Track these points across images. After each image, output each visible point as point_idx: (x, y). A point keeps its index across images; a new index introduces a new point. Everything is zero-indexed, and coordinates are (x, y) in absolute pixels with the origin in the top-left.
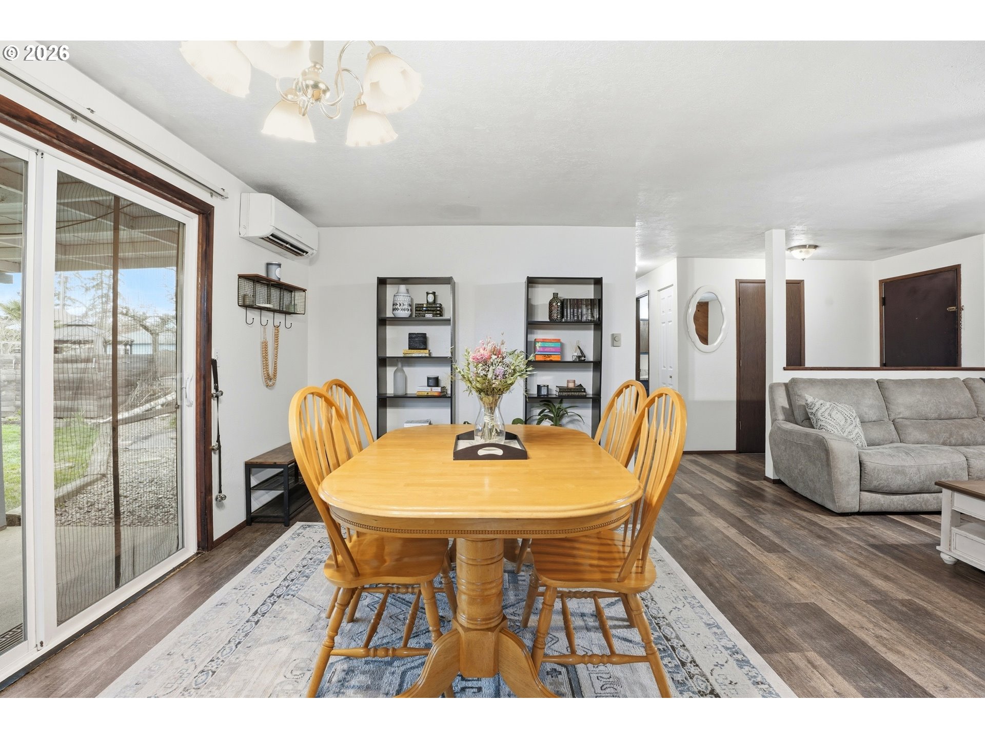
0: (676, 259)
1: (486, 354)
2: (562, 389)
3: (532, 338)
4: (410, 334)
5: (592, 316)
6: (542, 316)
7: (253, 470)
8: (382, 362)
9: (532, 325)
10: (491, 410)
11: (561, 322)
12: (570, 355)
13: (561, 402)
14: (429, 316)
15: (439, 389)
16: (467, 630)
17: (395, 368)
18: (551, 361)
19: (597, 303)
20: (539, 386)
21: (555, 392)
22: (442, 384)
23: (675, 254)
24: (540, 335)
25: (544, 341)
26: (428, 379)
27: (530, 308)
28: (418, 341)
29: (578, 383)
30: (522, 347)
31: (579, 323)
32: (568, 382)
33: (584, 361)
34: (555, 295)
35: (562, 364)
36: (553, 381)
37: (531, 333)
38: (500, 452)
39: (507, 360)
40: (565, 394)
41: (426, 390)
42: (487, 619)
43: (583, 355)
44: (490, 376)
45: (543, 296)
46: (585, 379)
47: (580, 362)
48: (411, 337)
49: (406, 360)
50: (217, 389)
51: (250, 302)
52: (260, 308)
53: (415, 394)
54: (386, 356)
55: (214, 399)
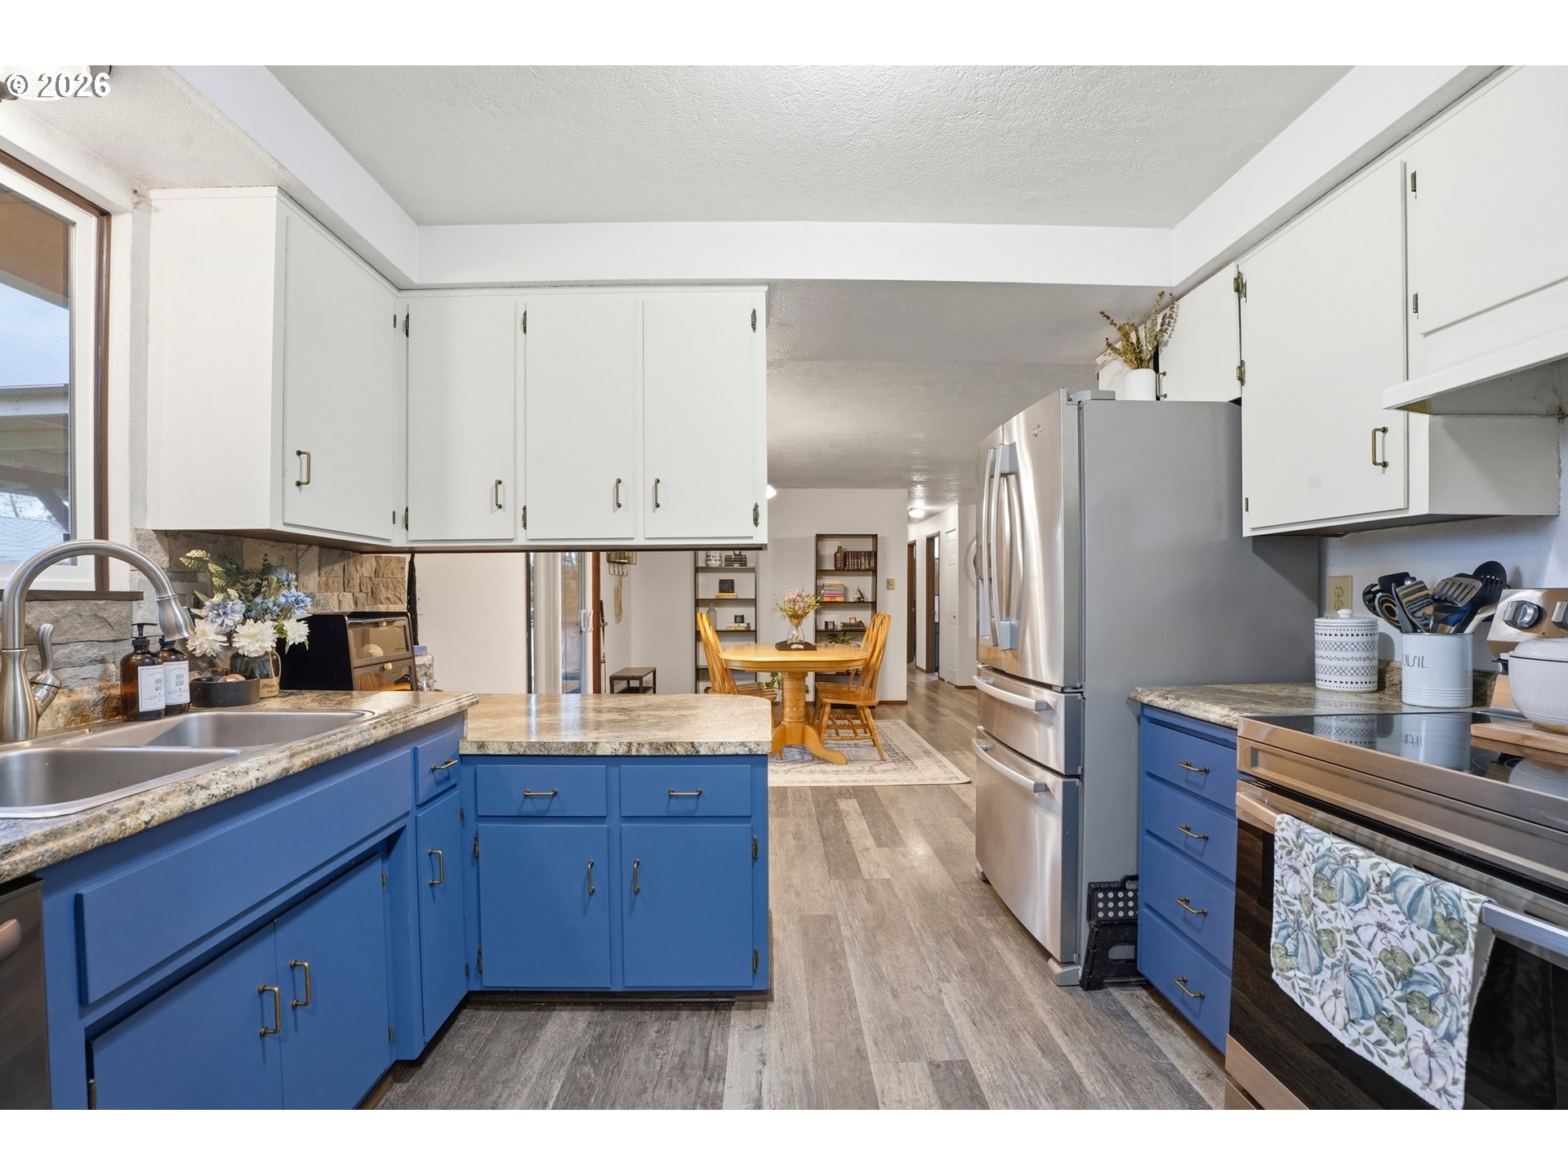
0: (957, 506)
1: (794, 597)
2: (844, 625)
3: (820, 582)
4: (720, 580)
5: (869, 565)
6: (829, 565)
7: (615, 682)
8: (698, 603)
9: (820, 572)
10: (797, 626)
11: (844, 570)
12: (853, 597)
13: (844, 635)
14: (736, 566)
15: (745, 625)
16: (789, 723)
17: (707, 609)
18: (836, 602)
19: (873, 555)
20: (826, 622)
21: (839, 627)
22: (746, 621)
23: (957, 502)
24: (828, 581)
25: (830, 586)
26: (736, 617)
27: (819, 558)
28: (727, 586)
29: (858, 620)
30: (812, 592)
31: (858, 571)
32: (850, 619)
33: (863, 602)
34: (840, 548)
35: (846, 605)
36: (837, 618)
37: (820, 579)
38: (802, 647)
39: (806, 599)
40: (847, 628)
41: (734, 626)
42: (798, 718)
43: (862, 597)
44: (796, 608)
45: (830, 549)
46: (864, 616)
47: (860, 603)
48: (722, 582)
49: (718, 602)
50: (603, 621)
51: (612, 560)
52: (616, 563)
53: (725, 629)
54: (700, 597)
55: (601, 628)
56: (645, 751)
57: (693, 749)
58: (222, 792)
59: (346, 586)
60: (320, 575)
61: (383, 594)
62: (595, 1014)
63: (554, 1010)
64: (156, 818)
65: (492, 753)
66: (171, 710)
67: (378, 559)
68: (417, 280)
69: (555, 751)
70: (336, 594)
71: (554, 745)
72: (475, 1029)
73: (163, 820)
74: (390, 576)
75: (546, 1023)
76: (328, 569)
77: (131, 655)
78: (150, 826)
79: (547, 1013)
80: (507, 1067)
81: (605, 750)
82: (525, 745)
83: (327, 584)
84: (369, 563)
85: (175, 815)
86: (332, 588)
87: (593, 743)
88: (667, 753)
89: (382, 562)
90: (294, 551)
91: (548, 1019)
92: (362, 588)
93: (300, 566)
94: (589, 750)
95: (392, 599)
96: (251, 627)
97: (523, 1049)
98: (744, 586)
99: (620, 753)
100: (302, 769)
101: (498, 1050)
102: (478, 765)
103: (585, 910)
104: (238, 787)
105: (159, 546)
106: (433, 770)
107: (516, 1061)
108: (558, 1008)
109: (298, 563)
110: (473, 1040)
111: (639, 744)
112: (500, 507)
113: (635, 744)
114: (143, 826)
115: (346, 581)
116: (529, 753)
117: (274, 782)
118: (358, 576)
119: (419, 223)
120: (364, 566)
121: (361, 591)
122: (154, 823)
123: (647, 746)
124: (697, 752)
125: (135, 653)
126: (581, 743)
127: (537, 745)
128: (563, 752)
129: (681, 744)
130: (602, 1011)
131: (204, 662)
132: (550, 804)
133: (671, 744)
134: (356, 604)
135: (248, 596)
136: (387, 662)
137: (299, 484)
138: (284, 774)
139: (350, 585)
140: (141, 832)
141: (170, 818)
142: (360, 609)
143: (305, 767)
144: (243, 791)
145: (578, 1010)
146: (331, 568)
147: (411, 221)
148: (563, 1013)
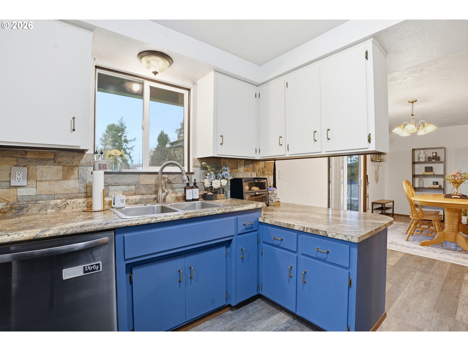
1: (455, 173)
8: (414, 176)
10: (457, 187)
14: (434, 161)
15: (438, 186)
17: (419, 179)
22: (440, 184)
26: (433, 182)
28: (429, 169)
38: (459, 197)
41: (433, 186)
42: (453, 230)
44: (456, 179)
48: (426, 168)
49: (424, 176)
50: (368, 182)
51: (373, 160)
52: (375, 161)
53: (427, 187)
54: (416, 174)
55: (367, 185)
56: (309, 231)
57: (326, 234)
58: (160, 220)
59: (254, 171)
60: (245, 167)
61: (267, 172)
62: (292, 319)
63: (281, 311)
64: (140, 223)
65: (266, 223)
66: (193, 200)
67: (265, 163)
68: (260, 82)
69: (282, 225)
70: (250, 173)
71: (282, 223)
72: (257, 306)
73: (142, 224)
74: (269, 167)
75: (276, 314)
76: (247, 166)
77: (186, 187)
78: (138, 224)
79: (278, 311)
80: (256, 321)
81: (296, 228)
82: (274, 222)
83: (247, 170)
84: (262, 164)
85: (146, 223)
86: (249, 171)
87: (293, 225)
88: (316, 233)
89: (266, 164)
90: (236, 161)
91: (278, 313)
92: (259, 171)
93: (238, 165)
94: (291, 227)
95: (270, 174)
96: (216, 181)
97: (264, 319)
98: (438, 168)
99: (301, 230)
100: (187, 218)
101: (258, 315)
102: (263, 226)
103: (289, 282)
104: (165, 219)
105: (198, 162)
106: (245, 225)
107: (259, 322)
108: (283, 311)
109: (237, 165)
110: (255, 309)
111: (307, 228)
112: (281, 145)
113: (306, 228)
114: (137, 224)
115: (254, 169)
116: (275, 224)
117: (177, 220)
118: (258, 168)
119: (259, 65)
120: (260, 165)
121: (259, 172)
122: (140, 224)
123: (309, 229)
124: (327, 236)
125: (187, 186)
126: (289, 224)
127: (277, 223)
128: (284, 226)
129: (321, 231)
130: (294, 319)
131: (209, 189)
132: (281, 243)
133: (318, 230)
134: (257, 175)
135: (216, 173)
136: (257, 192)
137: (221, 144)
138: (180, 218)
139: (255, 170)
140: (136, 226)
141: (144, 224)
142: (258, 177)
143: (188, 217)
144: (166, 221)
145: (287, 315)
146: (248, 166)
147: (257, 66)
148: (283, 314)
